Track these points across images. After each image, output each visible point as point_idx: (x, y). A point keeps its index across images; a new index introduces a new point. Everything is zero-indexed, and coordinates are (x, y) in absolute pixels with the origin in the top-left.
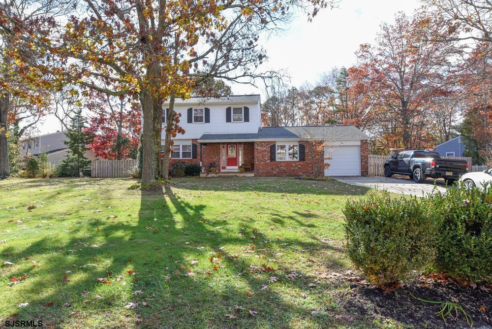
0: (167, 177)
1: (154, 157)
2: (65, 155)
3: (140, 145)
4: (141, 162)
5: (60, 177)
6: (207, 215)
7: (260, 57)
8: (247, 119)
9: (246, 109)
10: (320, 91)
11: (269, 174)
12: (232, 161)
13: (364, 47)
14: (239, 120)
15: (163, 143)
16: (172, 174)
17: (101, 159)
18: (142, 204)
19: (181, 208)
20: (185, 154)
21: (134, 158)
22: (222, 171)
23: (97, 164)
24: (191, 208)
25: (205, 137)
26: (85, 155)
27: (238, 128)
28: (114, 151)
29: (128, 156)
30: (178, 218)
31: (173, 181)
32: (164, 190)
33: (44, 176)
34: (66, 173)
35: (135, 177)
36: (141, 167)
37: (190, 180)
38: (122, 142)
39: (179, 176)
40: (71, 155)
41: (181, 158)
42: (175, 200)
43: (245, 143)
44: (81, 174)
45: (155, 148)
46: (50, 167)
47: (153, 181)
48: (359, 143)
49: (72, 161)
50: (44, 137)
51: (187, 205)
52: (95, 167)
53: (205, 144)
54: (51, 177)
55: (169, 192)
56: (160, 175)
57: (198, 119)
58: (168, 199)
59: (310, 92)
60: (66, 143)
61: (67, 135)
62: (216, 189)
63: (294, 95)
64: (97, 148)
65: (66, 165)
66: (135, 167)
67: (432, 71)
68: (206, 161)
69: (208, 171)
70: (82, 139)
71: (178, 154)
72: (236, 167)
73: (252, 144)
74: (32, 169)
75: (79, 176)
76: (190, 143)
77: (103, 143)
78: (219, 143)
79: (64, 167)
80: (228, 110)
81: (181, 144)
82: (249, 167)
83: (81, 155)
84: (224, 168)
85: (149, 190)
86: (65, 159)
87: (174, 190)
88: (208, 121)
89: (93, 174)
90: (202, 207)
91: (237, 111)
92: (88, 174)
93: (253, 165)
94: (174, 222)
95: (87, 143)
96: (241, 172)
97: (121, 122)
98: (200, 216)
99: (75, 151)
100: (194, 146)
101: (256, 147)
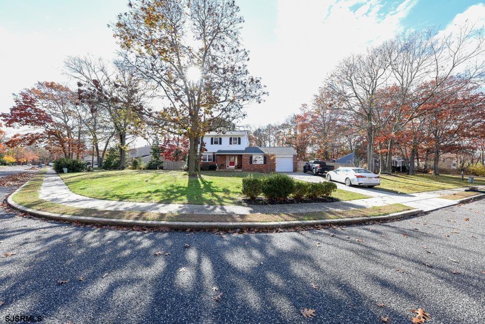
0: (200, 170)
1: (194, 161)
2: (150, 158)
3: (187, 155)
4: (188, 163)
5: (147, 169)
6: (213, 185)
7: (244, 115)
8: (239, 143)
9: (239, 139)
10: (284, 126)
11: (249, 170)
12: (232, 164)
13: (304, 105)
14: (236, 143)
15: (198, 154)
16: (202, 169)
17: (168, 161)
18: (189, 181)
19: (204, 182)
20: (209, 160)
21: (185, 161)
22: (227, 168)
23: (166, 163)
24: (208, 182)
25: (219, 151)
26: (160, 158)
27: (235, 147)
28: (174, 157)
29: (182, 159)
30: (202, 186)
31: (202, 172)
32: (198, 176)
33: (141, 169)
34: (151, 167)
35: (185, 170)
36: (188, 165)
37: (210, 172)
38: (178, 153)
39: (206, 170)
40: (153, 159)
41: (207, 161)
42: (202, 180)
43: (238, 155)
44: (158, 168)
45: (195, 158)
46: (143, 165)
47: (194, 172)
48: (292, 156)
49: (154, 161)
50: (139, 149)
51: (207, 182)
52: (164, 165)
53: (219, 155)
54: (144, 169)
55: (200, 177)
56: (196, 170)
57: (216, 143)
58: (199, 179)
59: (279, 127)
60: (151, 153)
61: (151, 149)
62: (220, 176)
63: (270, 128)
64: (166, 155)
65: (151, 163)
66: (186, 166)
67: (340, 118)
68: (219, 163)
69: (220, 168)
70: (159, 151)
71: (206, 160)
72: (234, 166)
73: (241, 155)
74: (135, 165)
75: (157, 169)
76: (212, 154)
77: (169, 152)
78: (226, 155)
79: (150, 164)
80: (231, 139)
81: (207, 155)
82: (239, 166)
83: (158, 159)
84: (228, 167)
85: (192, 176)
86: (150, 160)
87: (202, 176)
88: (220, 144)
89: (164, 168)
90: (212, 182)
91: (235, 139)
92: (162, 168)
93: (241, 165)
94: (200, 186)
95: (161, 153)
96: (236, 169)
97: (178, 142)
98: (210, 185)
99: (155, 157)
100: (214, 156)
101: (243, 157)
